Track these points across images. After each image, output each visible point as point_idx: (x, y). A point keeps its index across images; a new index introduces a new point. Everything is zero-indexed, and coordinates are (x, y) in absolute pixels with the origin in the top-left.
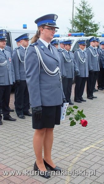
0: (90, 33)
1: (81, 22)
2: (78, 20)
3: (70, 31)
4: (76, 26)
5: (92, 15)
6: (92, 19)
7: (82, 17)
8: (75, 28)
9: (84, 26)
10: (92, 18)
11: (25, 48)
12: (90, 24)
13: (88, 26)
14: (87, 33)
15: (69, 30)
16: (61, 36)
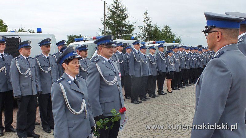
0: (124, 34)
1: (114, 23)
2: (112, 21)
3: (103, 32)
4: (109, 27)
5: (125, 16)
6: (126, 20)
7: (115, 18)
8: (108, 29)
9: (118, 27)
10: (126, 18)
11: (25, 58)
12: (125, 24)
13: (122, 27)
14: (121, 35)
15: (102, 32)
16: (84, 40)
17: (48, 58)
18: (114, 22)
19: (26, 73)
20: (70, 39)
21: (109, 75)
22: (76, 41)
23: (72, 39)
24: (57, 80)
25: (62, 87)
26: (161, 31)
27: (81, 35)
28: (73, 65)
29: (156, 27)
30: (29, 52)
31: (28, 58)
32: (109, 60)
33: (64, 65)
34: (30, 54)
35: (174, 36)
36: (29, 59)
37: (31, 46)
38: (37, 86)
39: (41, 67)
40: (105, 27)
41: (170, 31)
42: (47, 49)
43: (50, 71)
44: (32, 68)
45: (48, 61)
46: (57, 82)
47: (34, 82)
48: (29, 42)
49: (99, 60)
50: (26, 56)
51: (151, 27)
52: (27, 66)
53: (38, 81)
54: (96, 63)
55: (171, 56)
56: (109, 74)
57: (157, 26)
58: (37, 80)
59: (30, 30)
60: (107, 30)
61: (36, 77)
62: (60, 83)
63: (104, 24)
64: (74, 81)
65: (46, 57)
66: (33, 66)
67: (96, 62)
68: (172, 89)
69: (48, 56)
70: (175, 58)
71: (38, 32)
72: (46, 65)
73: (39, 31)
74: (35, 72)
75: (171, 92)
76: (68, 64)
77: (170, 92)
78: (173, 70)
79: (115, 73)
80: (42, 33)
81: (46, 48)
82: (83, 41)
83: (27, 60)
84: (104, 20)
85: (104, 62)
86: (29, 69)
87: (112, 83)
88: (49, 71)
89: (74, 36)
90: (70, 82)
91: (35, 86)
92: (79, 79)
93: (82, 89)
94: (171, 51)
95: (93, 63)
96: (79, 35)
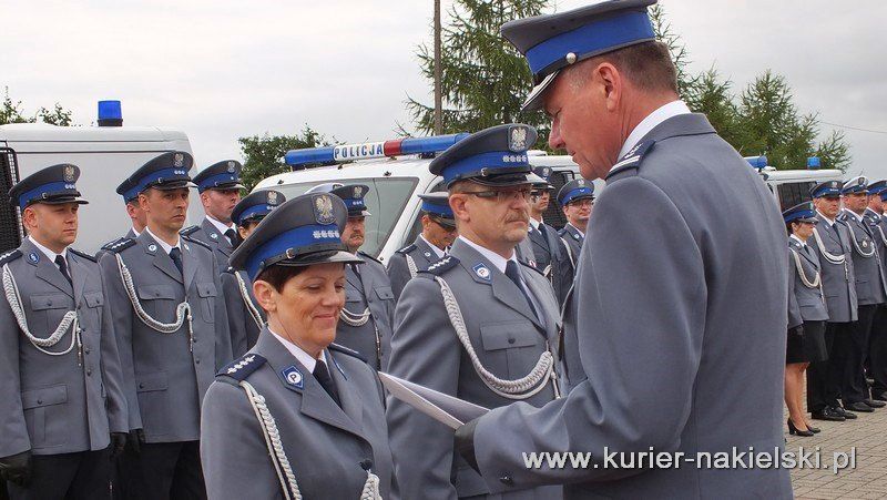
1: (487, 69)
2: (474, 59)
3: (426, 119)
4: (462, 89)
7: (493, 39)
8: (456, 101)
11: (52, 256)
15: (422, 114)
16: (339, 157)
17: (175, 256)
18: (488, 62)
19: (57, 335)
20: (252, 156)
21: (507, 345)
22: (298, 168)
23: (266, 156)
24: (231, 370)
25: (257, 401)
26: (738, 103)
27: (310, 137)
28: (302, 295)
29: (710, 85)
30: (69, 227)
31: (64, 254)
32: (510, 264)
33: (262, 290)
34: (72, 232)
35: (807, 134)
36: (73, 263)
37: (79, 195)
38: (110, 405)
39: (141, 300)
40: (441, 91)
41: (783, 105)
42: (168, 205)
43: (186, 321)
44: (84, 308)
45: (176, 275)
46: (233, 381)
47: (94, 385)
48: (70, 172)
49: (454, 264)
50: (57, 244)
51: (685, 85)
52: (60, 299)
53: (117, 377)
54: (439, 279)
55: (803, 237)
56: (512, 341)
57: (718, 82)
58: (113, 371)
59: (52, 112)
60: (452, 107)
61: (104, 354)
62: (246, 385)
63: (432, 74)
64: (316, 373)
65: (168, 249)
66: (92, 302)
67: (442, 272)
68: (813, 417)
69: (178, 245)
70: (822, 248)
71: (103, 122)
72: (167, 289)
73: (110, 115)
74: (104, 330)
75: (811, 432)
76: (279, 285)
77: (800, 434)
78: (816, 313)
79: (543, 332)
80: (128, 126)
81: (165, 201)
82: (333, 163)
83: (63, 270)
84: (432, 55)
85: (484, 273)
86: (71, 316)
87: (524, 388)
88: (180, 321)
89: (276, 139)
90: (296, 378)
91: (101, 403)
92: (344, 365)
93: (361, 418)
94: (808, 213)
95: (426, 281)
96: (302, 137)
